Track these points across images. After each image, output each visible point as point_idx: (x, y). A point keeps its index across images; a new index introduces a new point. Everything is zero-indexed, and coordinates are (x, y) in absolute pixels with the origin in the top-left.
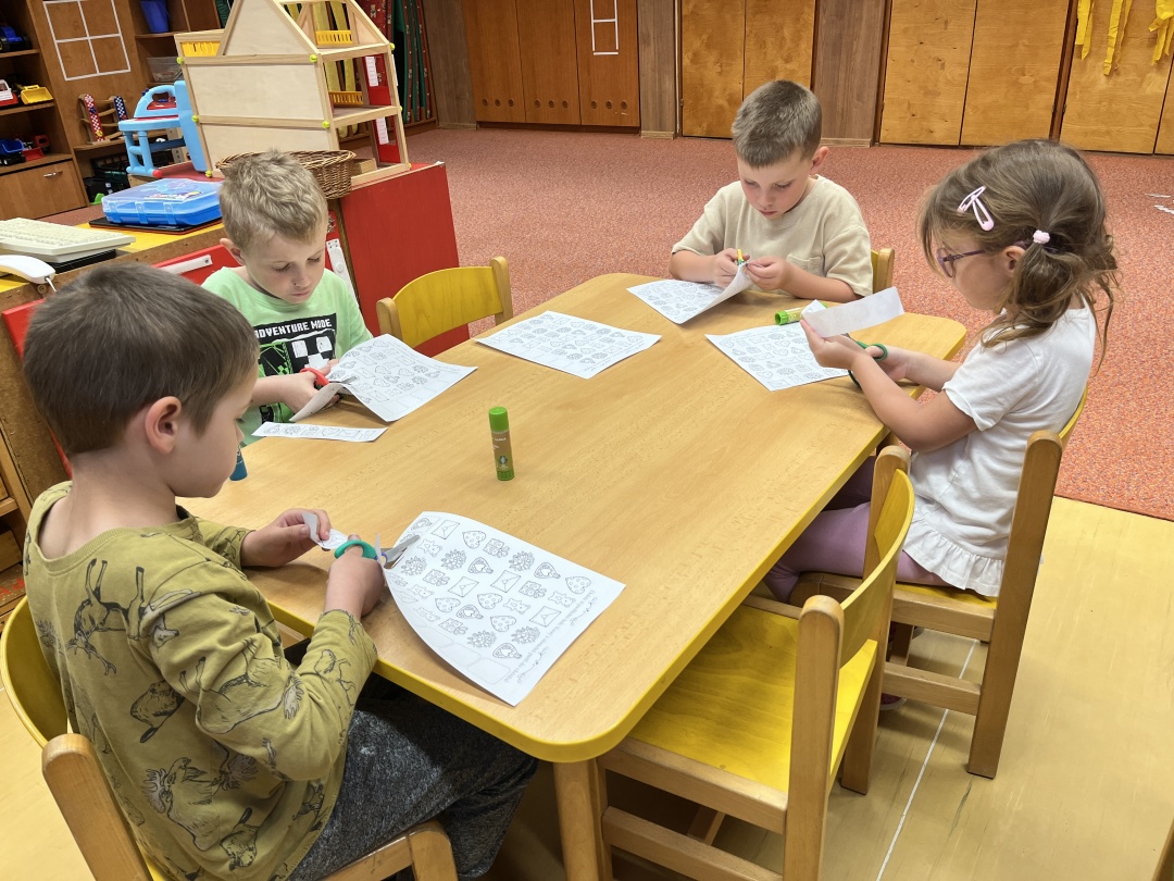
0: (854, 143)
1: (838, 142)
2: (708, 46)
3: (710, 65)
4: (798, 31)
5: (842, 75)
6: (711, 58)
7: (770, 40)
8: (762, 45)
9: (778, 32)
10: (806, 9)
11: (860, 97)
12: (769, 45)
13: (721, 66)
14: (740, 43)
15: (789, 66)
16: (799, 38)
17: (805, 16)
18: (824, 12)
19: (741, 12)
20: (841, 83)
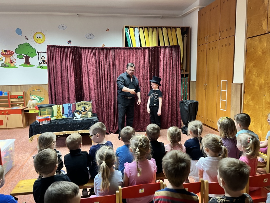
14: (260, 117)
19: (261, 106)
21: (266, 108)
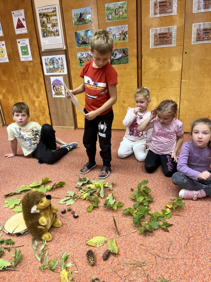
0: (68, 128)
1: (63, 128)
2: (8, 92)
3: (10, 99)
4: (39, 86)
5: (59, 103)
6: (10, 97)
7: (30, 90)
8: (27, 91)
9: (32, 86)
10: (40, 78)
11: (67, 112)
12: (30, 92)
13: (14, 99)
14: (19, 91)
15: (39, 99)
16: (40, 89)
17: (40, 81)
18: (47, 79)
19: (16, 79)
20: (59, 106)
21: (22, 79)
